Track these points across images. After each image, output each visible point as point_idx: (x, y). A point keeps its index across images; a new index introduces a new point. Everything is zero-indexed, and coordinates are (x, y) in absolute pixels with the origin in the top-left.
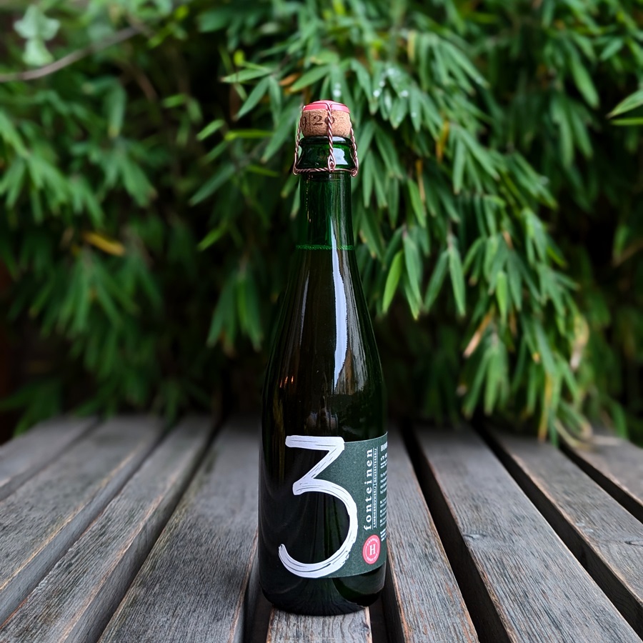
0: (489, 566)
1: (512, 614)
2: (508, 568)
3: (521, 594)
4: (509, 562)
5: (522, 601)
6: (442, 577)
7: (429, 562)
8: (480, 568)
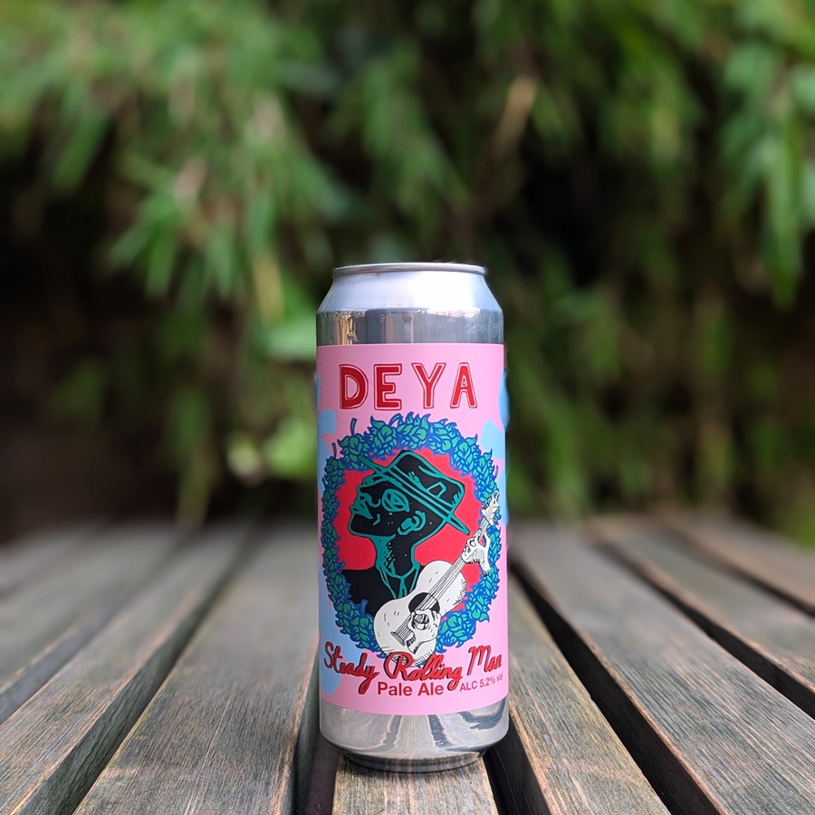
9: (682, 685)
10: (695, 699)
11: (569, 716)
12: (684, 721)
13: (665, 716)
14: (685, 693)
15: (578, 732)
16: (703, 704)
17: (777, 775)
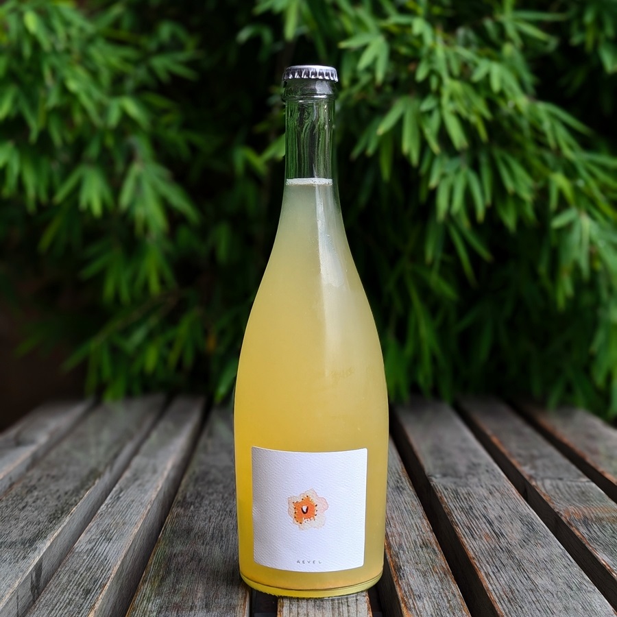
0: (446, 493)
1: (459, 518)
2: (461, 494)
3: (468, 508)
4: (462, 491)
5: (469, 511)
6: (409, 499)
7: (400, 491)
8: (439, 495)
10: (495, 533)
12: (483, 545)
16: (499, 535)
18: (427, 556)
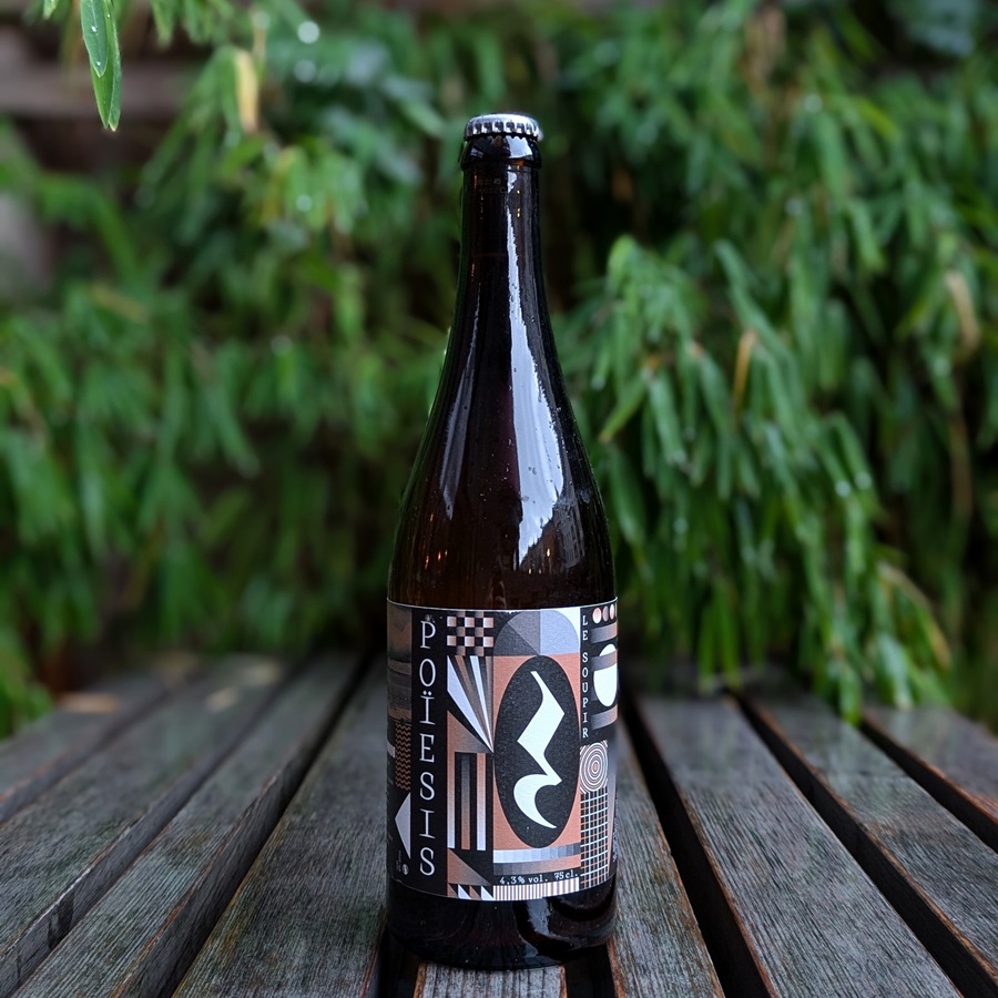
1: (713, 833)
2: (717, 797)
3: (726, 817)
5: (729, 824)
6: (639, 804)
9: (760, 844)
10: (767, 858)
11: (646, 871)
12: (749, 878)
13: (734, 873)
14: (759, 851)
15: (650, 886)
16: (774, 862)
17: (816, 931)
18: (660, 898)
